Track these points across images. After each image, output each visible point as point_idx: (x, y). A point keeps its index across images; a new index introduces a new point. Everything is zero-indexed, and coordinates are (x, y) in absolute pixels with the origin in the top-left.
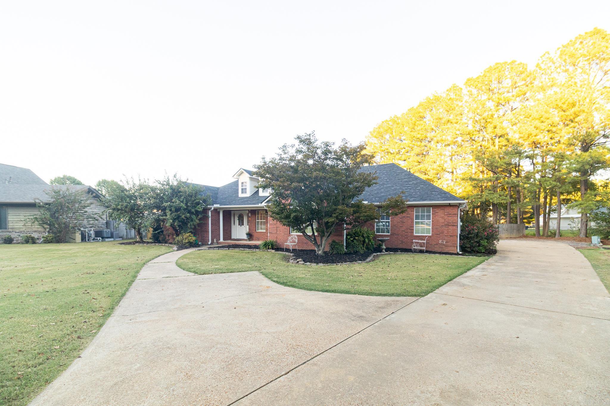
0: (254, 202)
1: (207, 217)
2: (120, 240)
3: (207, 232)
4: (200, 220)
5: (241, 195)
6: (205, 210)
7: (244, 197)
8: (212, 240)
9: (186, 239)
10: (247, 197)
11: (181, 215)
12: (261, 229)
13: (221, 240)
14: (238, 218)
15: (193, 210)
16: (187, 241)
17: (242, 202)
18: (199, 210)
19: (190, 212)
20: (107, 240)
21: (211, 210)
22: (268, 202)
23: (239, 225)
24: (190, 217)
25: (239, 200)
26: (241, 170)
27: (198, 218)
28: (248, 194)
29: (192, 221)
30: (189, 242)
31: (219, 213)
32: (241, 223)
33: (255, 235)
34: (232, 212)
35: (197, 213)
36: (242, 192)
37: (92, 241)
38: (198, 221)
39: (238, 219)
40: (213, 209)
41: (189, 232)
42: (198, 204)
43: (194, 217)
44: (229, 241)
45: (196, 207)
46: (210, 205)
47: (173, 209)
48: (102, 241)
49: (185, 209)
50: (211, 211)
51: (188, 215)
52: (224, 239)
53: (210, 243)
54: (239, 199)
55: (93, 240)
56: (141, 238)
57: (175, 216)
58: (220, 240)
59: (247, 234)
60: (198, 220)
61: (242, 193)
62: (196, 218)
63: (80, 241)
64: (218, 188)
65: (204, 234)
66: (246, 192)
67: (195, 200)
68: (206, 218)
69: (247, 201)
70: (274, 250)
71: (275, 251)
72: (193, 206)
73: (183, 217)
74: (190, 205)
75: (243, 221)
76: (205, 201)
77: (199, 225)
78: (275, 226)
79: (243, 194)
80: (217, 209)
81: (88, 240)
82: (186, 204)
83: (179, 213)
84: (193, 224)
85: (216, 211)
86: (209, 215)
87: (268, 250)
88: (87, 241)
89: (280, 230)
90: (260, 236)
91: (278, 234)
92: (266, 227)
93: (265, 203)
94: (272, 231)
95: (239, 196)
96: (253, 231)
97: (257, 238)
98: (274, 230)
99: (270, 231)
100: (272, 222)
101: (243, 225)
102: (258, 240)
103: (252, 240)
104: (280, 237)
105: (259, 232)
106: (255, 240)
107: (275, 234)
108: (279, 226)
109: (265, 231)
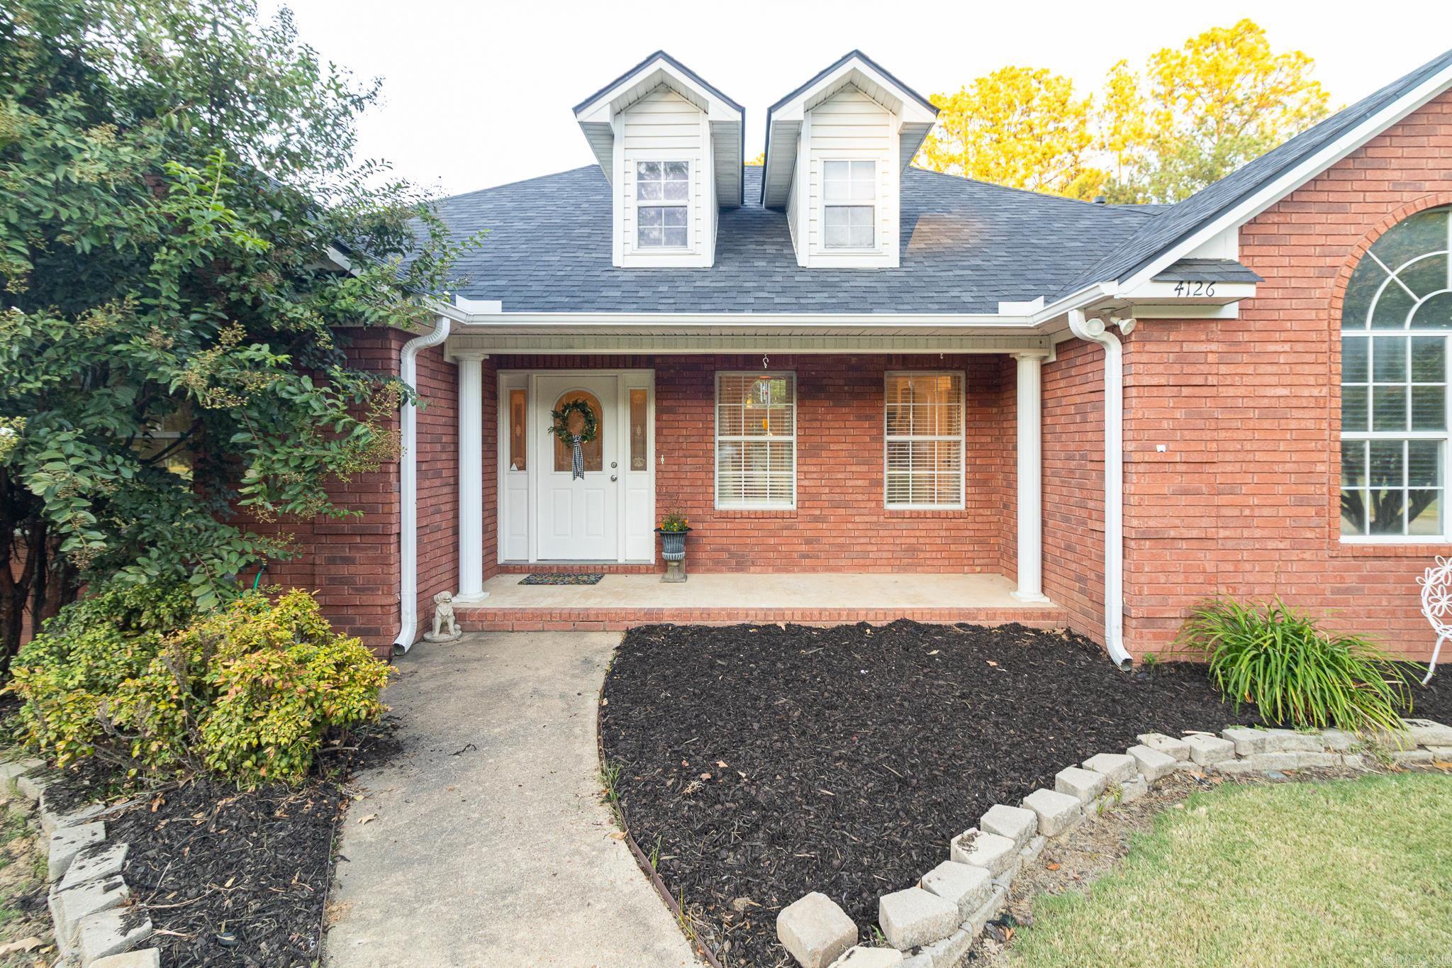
3: (384, 537)
5: (631, 254)
7: (660, 270)
10: (696, 271)
12: (751, 493)
13: (473, 585)
14: (551, 423)
21: (427, 341)
23: (561, 466)
26: (661, 63)
28: (702, 250)
31: (461, 371)
32: (579, 455)
33: (709, 533)
34: (504, 381)
39: (557, 430)
52: (488, 578)
53: (406, 637)
61: (642, 241)
65: (348, 561)
66: (681, 238)
75: (593, 435)
79: (651, 250)
89: (1247, 512)
90: (753, 541)
91: (1230, 544)
92: (806, 483)
93: (1155, 279)
94: (1166, 521)
95: (617, 261)
96: (695, 511)
97: (725, 555)
98: (1191, 511)
99: (1152, 523)
100: (1172, 446)
101: (599, 467)
102: (739, 563)
103: (690, 565)
104: (1248, 567)
105: (746, 514)
106: (709, 571)
107: (1195, 544)
108: (1239, 478)
109: (790, 506)
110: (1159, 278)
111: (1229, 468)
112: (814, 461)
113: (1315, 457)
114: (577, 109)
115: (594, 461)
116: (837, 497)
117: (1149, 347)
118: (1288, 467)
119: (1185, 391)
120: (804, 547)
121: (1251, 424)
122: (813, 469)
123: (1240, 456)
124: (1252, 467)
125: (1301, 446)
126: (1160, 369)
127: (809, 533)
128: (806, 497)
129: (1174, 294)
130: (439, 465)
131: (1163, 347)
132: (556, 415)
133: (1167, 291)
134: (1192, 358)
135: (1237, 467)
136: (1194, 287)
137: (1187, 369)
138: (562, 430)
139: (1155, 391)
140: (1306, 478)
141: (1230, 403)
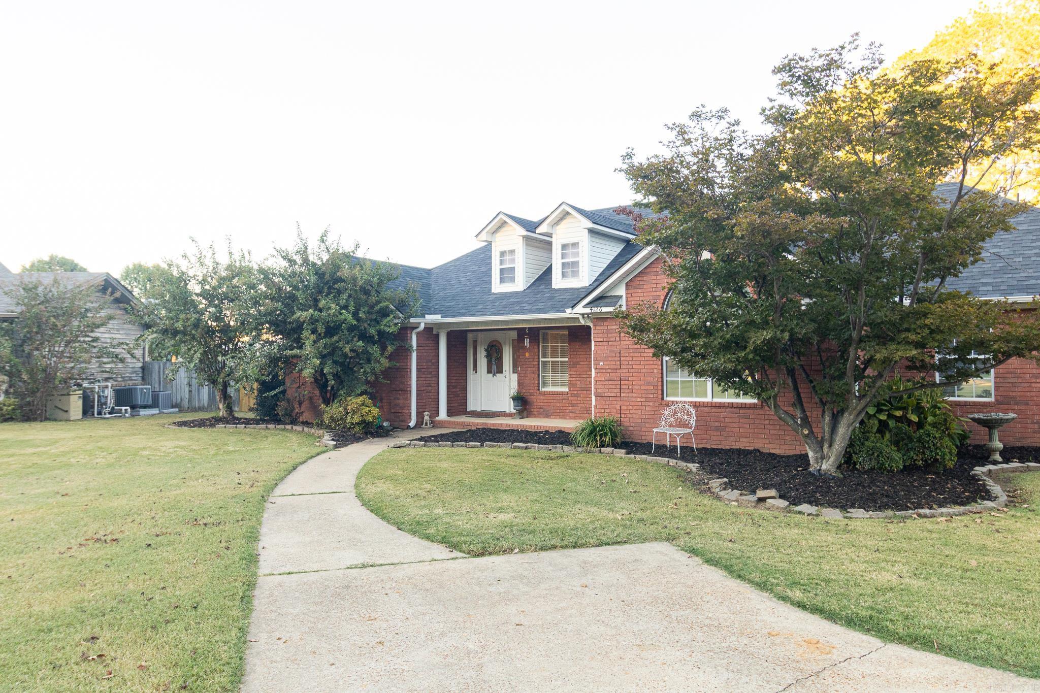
0: (541, 306)
1: (408, 350)
2: (173, 413)
3: (408, 392)
4: (390, 358)
5: (497, 287)
6: (404, 332)
7: (506, 294)
8: (420, 415)
9: (354, 412)
10: (517, 293)
11: (341, 344)
12: (555, 384)
13: (443, 415)
14: (486, 353)
15: (373, 331)
16: (356, 419)
17: (505, 307)
18: (387, 329)
19: (363, 336)
20: (143, 412)
21: (418, 330)
22: (591, 305)
23: (489, 372)
24: (365, 352)
25: (493, 302)
26: (501, 216)
27: (387, 354)
28: (519, 284)
29: (369, 361)
30: (364, 421)
31: (437, 337)
32: (495, 367)
33: (537, 401)
34: (470, 336)
35: (383, 338)
36: (502, 280)
37: (108, 416)
38: (385, 362)
39: (487, 356)
40: (422, 326)
41: (361, 394)
42: (385, 313)
43: (375, 350)
44: (463, 419)
45: (378, 323)
46: (416, 317)
47: (321, 329)
48: (132, 416)
49: (352, 329)
50: (418, 334)
51: (361, 343)
52: (450, 413)
53: (412, 424)
54: (492, 298)
55: (110, 413)
56: (229, 408)
57: (325, 348)
58: (438, 415)
59: (514, 399)
60: (387, 358)
61: (501, 282)
62: (382, 354)
63: (80, 416)
64: (429, 272)
65: (398, 399)
66: (512, 280)
67: (378, 302)
68: (403, 352)
69: (519, 303)
70: (624, 451)
71: (628, 453)
72: (371, 321)
73: (347, 349)
74: (364, 317)
75: (499, 359)
76: (402, 306)
77: (386, 373)
78: (613, 376)
79: (503, 285)
80: (432, 328)
81: (99, 413)
82: (355, 314)
83: (335, 338)
84: (373, 372)
85: (430, 334)
86: (411, 346)
87: (603, 449)
88: (96, 416)
89: (630, 387)
90: (552, 404)
91: (625, 399)
92: (571, 379)
93: (584, 307)
94: (604, 390)
95: (493, 291)
96: (531, 391)
97: (542, 410)
98: (611, 387)
99: (599, 390)
100: (605, 363)
101: (501, 372)
102: (547, 415)
103: (529, 415)
104: (631, 407)
105: (548, 393)
106: (536, 417)
107: (614, 399)
108: (628, 375)
109: (566, 389)
110: (585, 306)
111: (624, 371)
112: (574, 369)
113: (653, 367)
114: (477, 236)
115: (500, 371)
116: (583, 386)
117: (597, 328)
118: (644, 371)
119: (610, 343)
120: (570, 408)
121: (631, 355)
122: (574, 373)
123: (628, 367)
124: (632, 371)
125: (648, 363)
126: (601, 335)
127: (573, 402)
128: (571, 385)
129: (590, 311)
130: (430, 370)
131: (602, 328)
132: (486, 350)
133: (588, 310)
134: (611, 331)
135: (627, 371)
136: (596, 309)
137: (610, 335)
138: (489, 356)
139: (601, 343)
140: (650, 375)
141: (624, 347)
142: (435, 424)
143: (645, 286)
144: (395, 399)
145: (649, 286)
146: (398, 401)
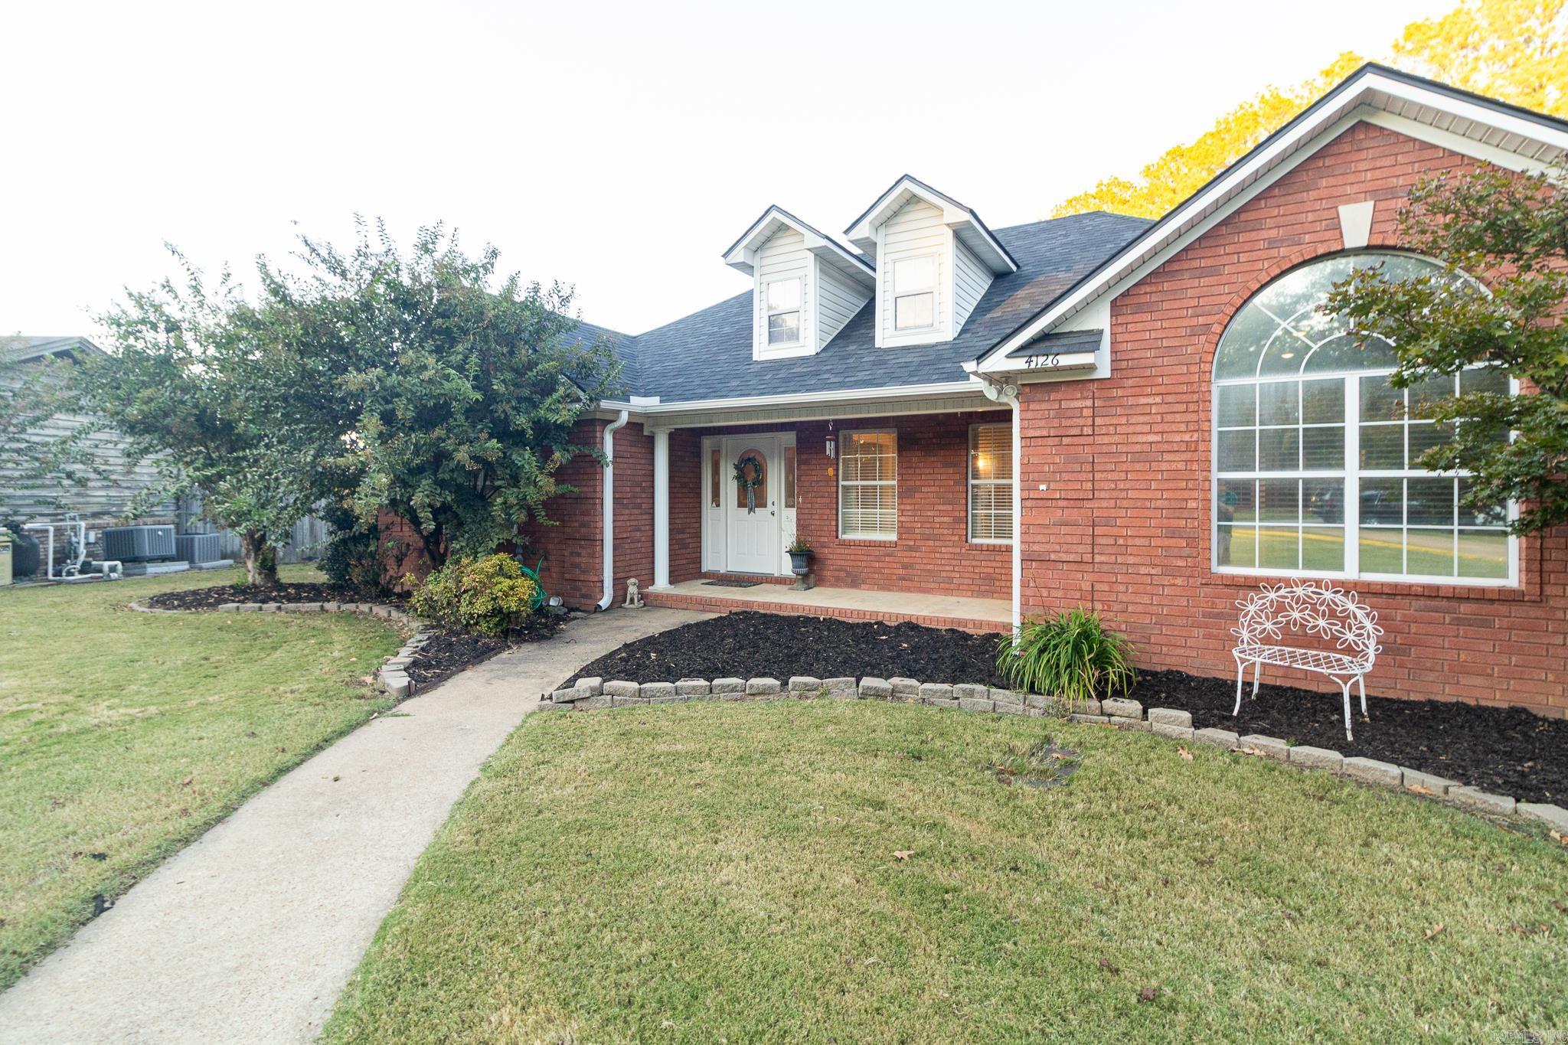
0: (861, 376)
1: (597, 463)
3: (594, 541)
4: (560, 475)
5: (763, 351)
6: (586, 428)
7: (781, 360)
8: (620, 584)
9: (476, 593)
10: (803, 358)
11: (449, 445)
12: (866, 527)
13: (661, 582)
14: (735, 473)
15: (522, 421)
16: (481, 606)
17: (786, 380)
18: (553, 418)
19: (504, 432)
20: (152, 569)
21: (616, 425)
22: (1029, 352)
23: (741, 504)
24: (505, 461)
25: (758, 374)
26: (774, 214)
27: (551, 467)
28: (809, 343)
29: (515, 480)
30: (497, 612)
31: (651, 441)
32: (752, 494)
33: (832, 557)
34: (707, 443)
35: (544, 436)
36: (772, 338)
37: (78, 577)
38: (548, 485)
39: (738, 478)
40: (624, 418)
41: (500, 548)
42: (547, 387)
43: (526, 459)
44: (696, 589)
45: (535, 406)
46: (611, 397)
47: (404, 410)
48: (126, 574)
49: (473, 412)
50: (616, 433)
51: (494, 443)
52: (675, 578)
53: (605, 602)
54: (755, 368)
55: (81, 572)
57: (417, 452)
58: (652, 581)
59: (792, 553)
60: (551, 475)
61: (770, 342)
62: (541, 469)
63: (8, 578)
64: (633, 340)
65: (579, 555)
66: (796, 336)
67: (531, 365)
68: (586, 467)
69: (816, 374)
70: (1186, 715)
71: (1197, 724)
72: (520, 400)
73: (462, 455)
74: (502, 389)
75: (760, 482)
76: (583, 374)
77: (552, 505)
78: (1073, 515)
79: (774, 346)
80: (642, 425)
81: (57, 573)
82: (481, 382)
83: (438, 432)
84: (523, 503)
85: (638, 434)
86: (603, 455)
87: (1108, 704)
88: (50, 577)
89: (1121, 541)
90: (864, 564)
91: (1105, 568)
92: (903, 519)
93: (1008, 356)
94: (1048, 547)
95: (755, 358)
96: (822, 539)
97: (843, 574)
98: (1069, 539)
99: (1036, 548)
100: (1052, 486)
101: (764, 505)
102: (852, 580)
103: (820, 582)
104: (1122, 588)
105: (857, 543)
106: (832, 586)
107: (1074, 567)
108: (1113, 513)
109: (893, 537)
110: (1012, 355)
111: (1104, 504)
112: (909, 501)
113: (1186, 494)
114: (725, 255)
115: (762, 504)
116: (927, 531)
117: (1032, 406)
118: (1159, 503)
119: (1065, 441)
120: (901, 571)
121: (1124, 467)
122: (908, 507)
123: (1115, 494)
124: (1125, 503)
125: (1172, 485)
126: (1042, 423)
127: (906, 560)
128: (903, 530)
129: (1026, 366)
130: (639, 501)
131: (1044, 406)
132: (737, 467)
133: (1020, 364)
134: (1069, 413)
135: (1112, 503)
136: (1041, 359)
137: (1068, 423)
138: (741, 477)
139: (1040, 442)
140: (1177, 513)
141: (1105, 449)
142: (651, 602)
143: (1166, 305)
144: (571, 554)
145: (1177, 304)
146: (577, 560)
